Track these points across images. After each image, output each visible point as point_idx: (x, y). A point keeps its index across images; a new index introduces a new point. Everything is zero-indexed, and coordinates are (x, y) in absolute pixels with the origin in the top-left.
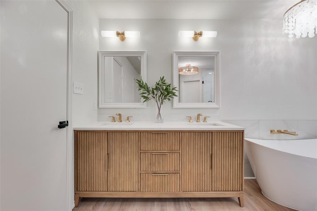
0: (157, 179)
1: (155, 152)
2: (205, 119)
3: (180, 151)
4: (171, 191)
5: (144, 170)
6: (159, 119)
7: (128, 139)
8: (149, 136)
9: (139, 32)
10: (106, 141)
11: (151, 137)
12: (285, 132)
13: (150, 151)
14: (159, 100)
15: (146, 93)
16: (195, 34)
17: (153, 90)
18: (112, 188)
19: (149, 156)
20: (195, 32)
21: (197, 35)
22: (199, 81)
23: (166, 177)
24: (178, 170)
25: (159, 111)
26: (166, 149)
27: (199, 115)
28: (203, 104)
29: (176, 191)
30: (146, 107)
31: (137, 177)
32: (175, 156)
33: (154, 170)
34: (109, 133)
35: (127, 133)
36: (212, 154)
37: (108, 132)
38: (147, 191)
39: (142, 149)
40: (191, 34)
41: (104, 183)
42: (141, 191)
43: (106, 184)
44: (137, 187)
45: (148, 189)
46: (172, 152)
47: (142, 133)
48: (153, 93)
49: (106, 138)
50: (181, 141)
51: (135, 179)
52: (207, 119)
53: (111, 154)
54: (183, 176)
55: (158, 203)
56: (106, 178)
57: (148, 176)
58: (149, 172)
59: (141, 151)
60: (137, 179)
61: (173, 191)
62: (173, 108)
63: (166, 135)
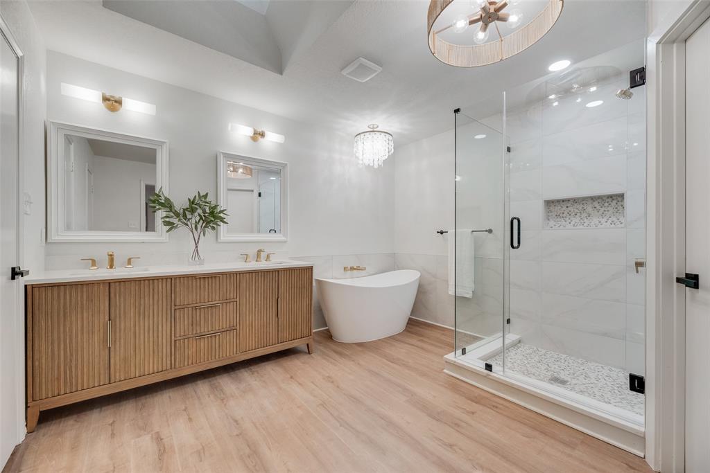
0: (203, 344)
1: (200, 304)
2: (268, 256)
3: (238, 299)
4: (224, 355)
5: (182, 334)
6: (197, 259)
7: (151, 290)
8: (190, 282)
9: (155, 106)
10: (107, 298)
11: (194, 284)
12: (358, 269)
13: (192, 305)
14: (196, 228)
15: (172, 217)
16: (254, 134)
17: (184, 213)
18: (117, 376)
19: (190, 312)
20: (255, 130)
21: (258, 135)
22: (253, 191)
23: (217, 337)
24: (235, 325)
25: (197, 247)
26: (217, 299)
27: (259, 251)
28: (260, 235)
29: (231, 354)
30: (167, 240)
31: (169, 347)
32: (231, 306)
33: (198, 332)
34: (111, 284)
35: (151, 282)
36: (278, 298)
37: (109, 283)
38: (186, 364)
39: (177, 304)
40: (248, 131)
41: (102, 372)
42: (177, 366)
43: (107, 371)
44: (169, 362)
45: (188, 362)
46: (226, 302)
47: (178, 280)
48: (185, 216)
49: (107, 294)
50: (238, 287)
51: (166, 350)
52: (272, 257)
53: (118, 320)
54: (241, 332)
55: (202, 381)
56: (107, 362)
57: (188, 342)
58: (189, 336)
59: (176, 308)
60: (169, 350)
61: (228, 355)
62: (219, 241)
63: (217, 279)
